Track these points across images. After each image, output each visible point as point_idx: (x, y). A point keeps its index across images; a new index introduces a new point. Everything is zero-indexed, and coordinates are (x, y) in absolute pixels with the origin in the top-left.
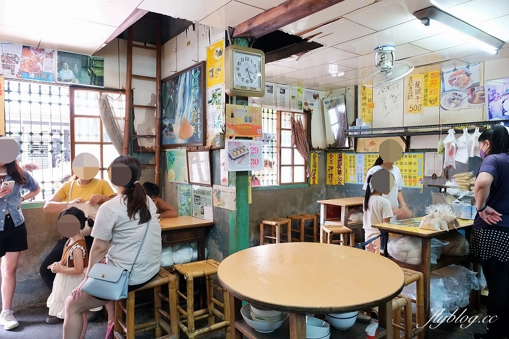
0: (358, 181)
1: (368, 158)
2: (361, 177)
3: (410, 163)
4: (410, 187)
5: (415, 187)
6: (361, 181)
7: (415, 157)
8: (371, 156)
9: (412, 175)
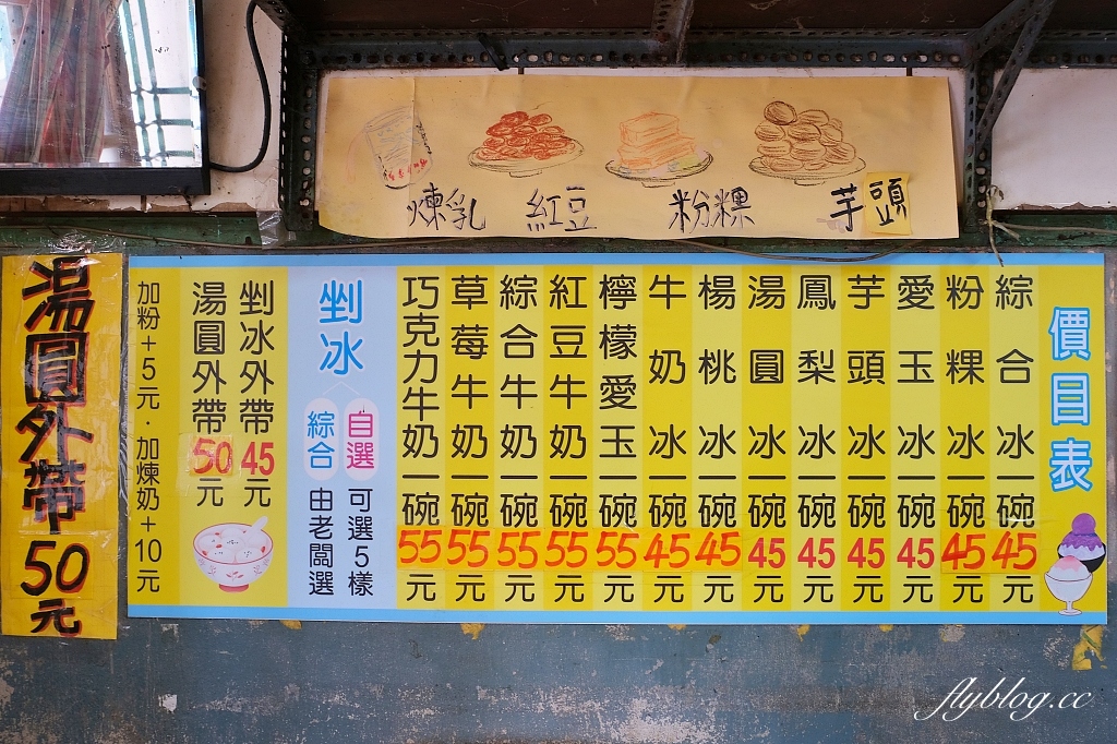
0: (323, 585)
1: (450, 315)
2: (362, 528)
3: (966, 365)
4: (967, 611)
5: (1016, 612)
6: (361, 584)
7: (1014, 293)
8: (494, 290)
9: (991, 490)
